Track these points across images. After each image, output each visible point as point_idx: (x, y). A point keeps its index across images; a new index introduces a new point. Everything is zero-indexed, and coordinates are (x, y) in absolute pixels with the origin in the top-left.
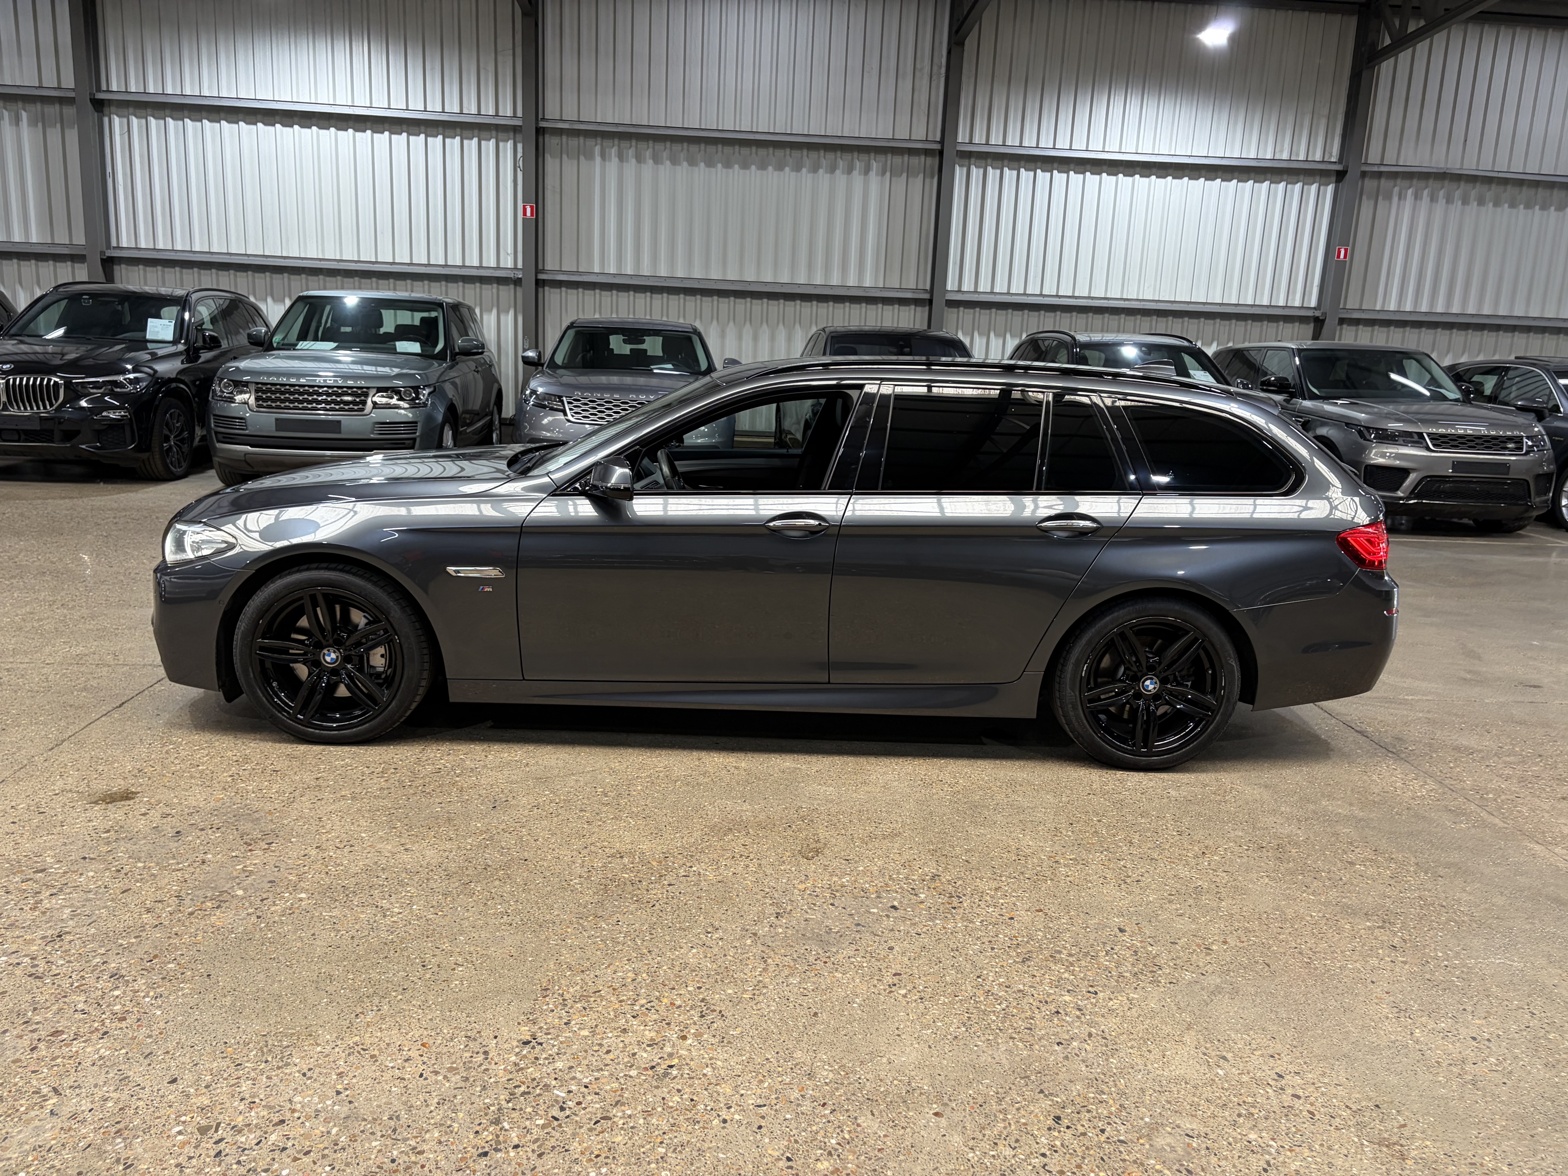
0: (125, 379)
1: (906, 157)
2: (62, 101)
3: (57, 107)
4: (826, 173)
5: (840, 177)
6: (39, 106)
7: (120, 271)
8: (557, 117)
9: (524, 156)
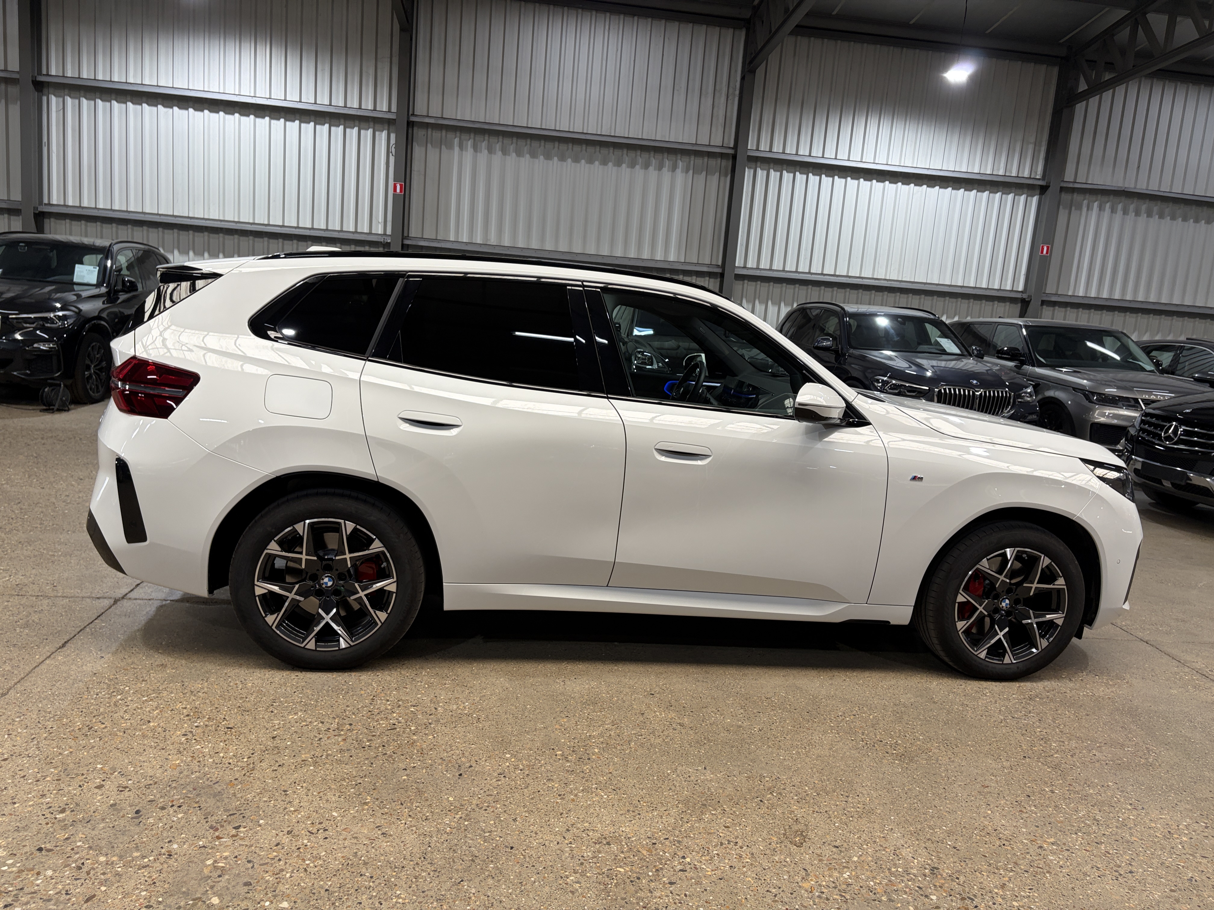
0: (55, 316)
1: (706, 159)
2: (7, 81)
3: (3, 86)
4: (641, 168)
5: (653, 173)
7: (50, 224)
8: (425, 114)
9: (396, 144)
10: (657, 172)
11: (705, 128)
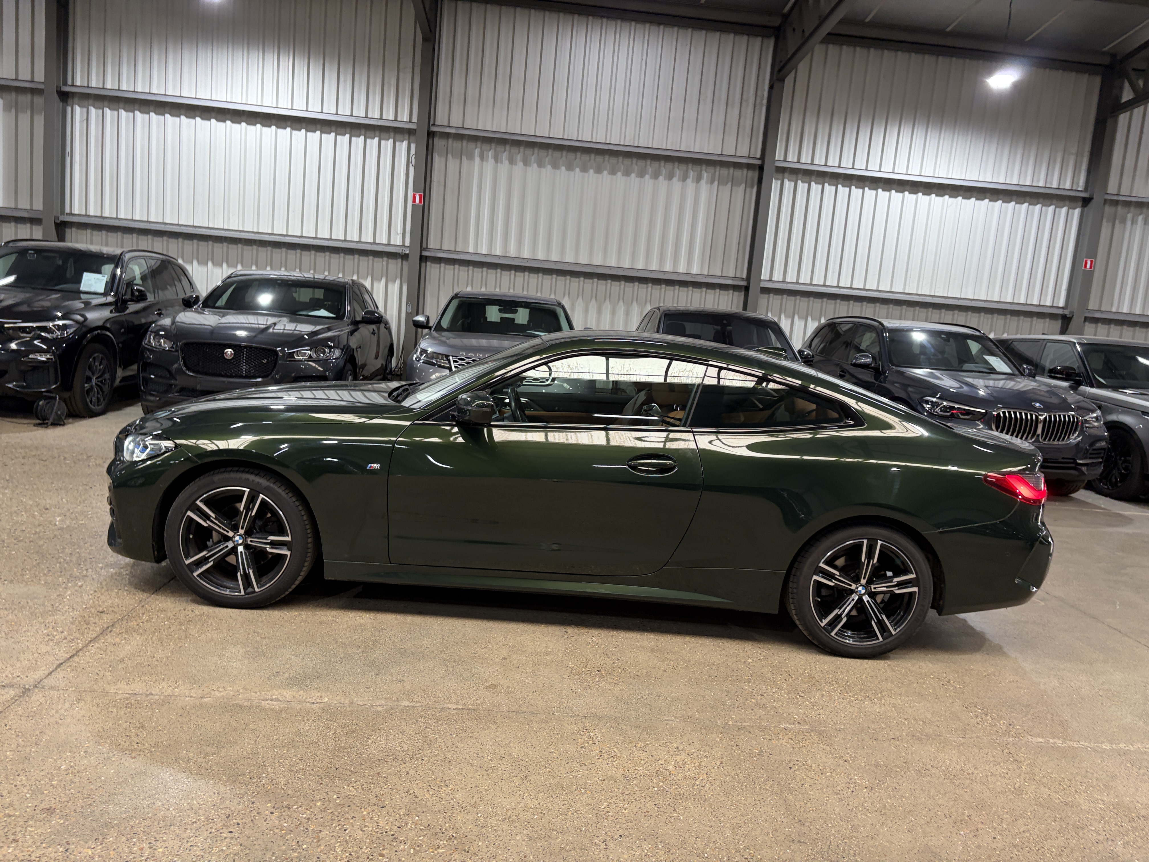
0: (54, 326)
1: (731, 170)
2: (34, 91)
3: (29, 96)
4: (665, 180)
5: (676, 184)
6: (14, 95)
7: (71, 233)
8: (446, 124)
9: (416, 154)
10: (681, 183)
11: (731, 140)
